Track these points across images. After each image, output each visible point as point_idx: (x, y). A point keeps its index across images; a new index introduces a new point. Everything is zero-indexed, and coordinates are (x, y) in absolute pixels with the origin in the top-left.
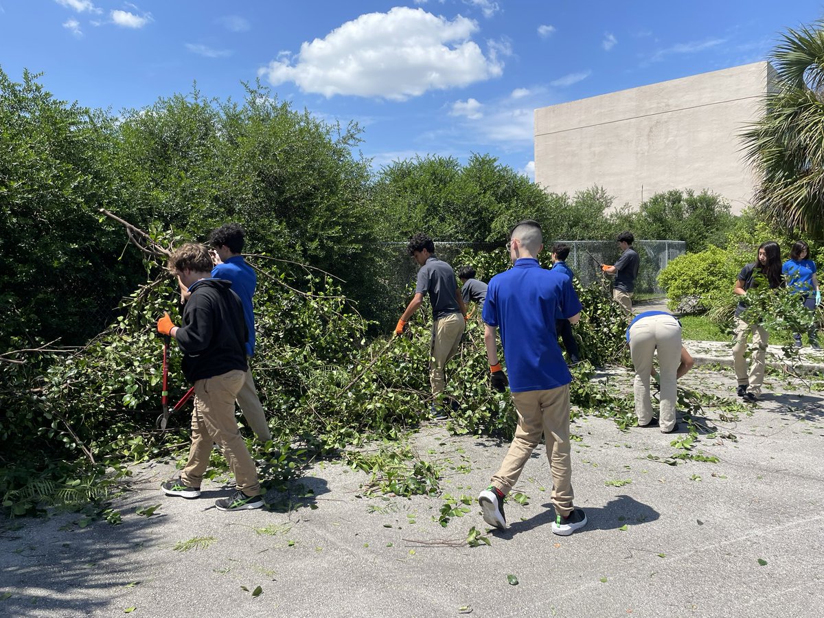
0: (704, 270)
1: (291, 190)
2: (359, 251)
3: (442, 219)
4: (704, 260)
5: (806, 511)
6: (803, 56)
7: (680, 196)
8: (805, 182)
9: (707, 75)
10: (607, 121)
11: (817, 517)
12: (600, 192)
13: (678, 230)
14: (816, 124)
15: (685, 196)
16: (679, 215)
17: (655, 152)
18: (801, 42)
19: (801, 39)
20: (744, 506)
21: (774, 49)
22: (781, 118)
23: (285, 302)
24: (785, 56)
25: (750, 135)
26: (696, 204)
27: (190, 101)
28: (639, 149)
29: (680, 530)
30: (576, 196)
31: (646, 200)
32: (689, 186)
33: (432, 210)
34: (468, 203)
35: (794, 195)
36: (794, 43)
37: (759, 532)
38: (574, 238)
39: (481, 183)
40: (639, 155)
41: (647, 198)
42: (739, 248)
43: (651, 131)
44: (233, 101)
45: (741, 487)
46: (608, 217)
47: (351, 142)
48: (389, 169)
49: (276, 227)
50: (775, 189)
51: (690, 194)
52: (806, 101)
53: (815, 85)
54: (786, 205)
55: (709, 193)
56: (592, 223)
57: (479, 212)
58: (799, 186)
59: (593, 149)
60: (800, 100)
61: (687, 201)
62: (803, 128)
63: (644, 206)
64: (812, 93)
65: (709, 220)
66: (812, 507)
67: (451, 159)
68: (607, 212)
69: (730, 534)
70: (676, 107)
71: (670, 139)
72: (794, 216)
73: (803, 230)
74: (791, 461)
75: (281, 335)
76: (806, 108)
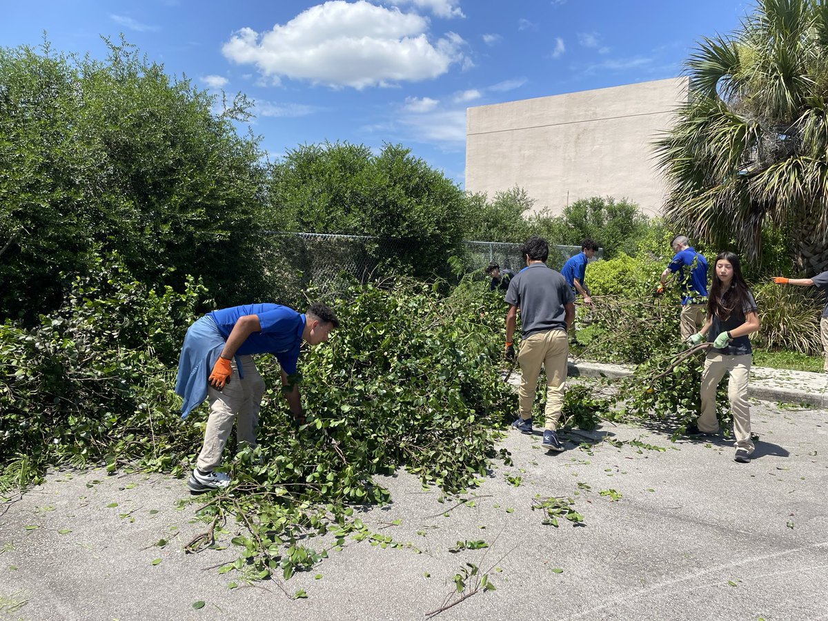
0: (614, 278)
1: (147, 164)
2: (227, 239)
3: (348, 211)
4: (615, 268)
5: (678, 567)
6: (717, 66)
7: (602, 204)
8: (711, 193)
9: (633, 86)
10: (536, 125)
11: (689, 576)
12: (521, 193)
13: (596, 237)
14: (725, 134)
15: (606, 204)
16: (599, 223)
17: (581, 159)
18: (715, 51)
19: (715, 48)
20: (609, 559)
21: (691, 57)
22: (692, 127)
23: (124, 296)
24: (699, 65)
25: (663, 143)
26: (616, 212)
27: (39, 53)
28: (566, 155)
29: (528, 597)
30: (496, 196)
31: (571, 205)
32: (610, 194)
33: (337, 200)
34: (375, 194)
35: (700, 207)
36: (709, 52)
37: (618, 598)
38: (491, 239)
39: (392, 175)
40: (567, 161)
41: (571, 203)
42: (648, 257)
43: (578, 138)
44: (91, 58)
45: (610, 532)
46: (527, 220)
47: (240, 116)
48: (294, 153)
49: (125, 205)
50: (684, 199)
51: (611, 201)
52: (717, 111)
53: (727, 96)
54: (693, 216)
55: (628, 202)
56: (510, 226)
57: (386, 206)
58: (705, 197)
59: (522, 152)
60: (711, 110)
61: (607, 208)
62: (712, 139)
63: (568, 211)
64: (723, 103)
65: (627, 228)
66: (684, 562)
67: (363, 148)
68: (526, 215)
69: (585, 601)
70: (604, 116)
71: (595, 147)
72: (700, 227)
73: (708, 242)
74: (671, 497)
75: (115, 334)
76: (716, 118)
